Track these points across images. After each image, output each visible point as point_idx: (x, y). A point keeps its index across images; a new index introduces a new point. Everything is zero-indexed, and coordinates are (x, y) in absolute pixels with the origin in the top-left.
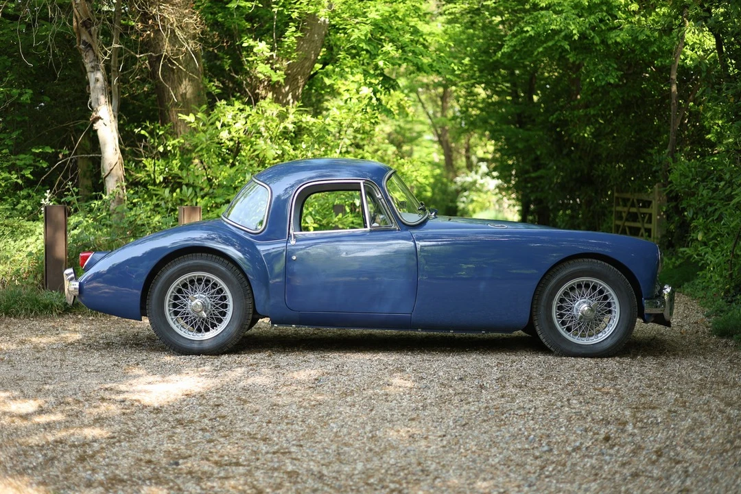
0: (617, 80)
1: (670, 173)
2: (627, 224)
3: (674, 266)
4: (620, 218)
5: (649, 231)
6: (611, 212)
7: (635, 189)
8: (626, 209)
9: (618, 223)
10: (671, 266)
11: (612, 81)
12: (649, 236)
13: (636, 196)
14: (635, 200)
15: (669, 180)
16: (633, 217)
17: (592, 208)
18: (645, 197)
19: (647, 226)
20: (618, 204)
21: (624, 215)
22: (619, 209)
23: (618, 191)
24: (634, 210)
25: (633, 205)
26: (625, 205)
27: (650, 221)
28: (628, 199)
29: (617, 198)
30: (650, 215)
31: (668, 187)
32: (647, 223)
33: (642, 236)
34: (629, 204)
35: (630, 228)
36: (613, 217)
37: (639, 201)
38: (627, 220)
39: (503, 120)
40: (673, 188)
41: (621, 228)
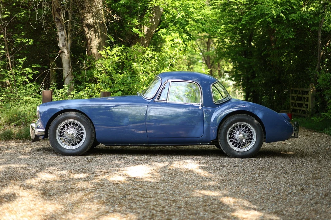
0: (293, 37)
1: (318, 79)
2: (297, 102)
3: (319, 121)
4: (294, 99)
5: (307, 105)
6: (289, 96)
7: (301, 86)
8: (296, 95)
9: (293, 101)
10: (318, 121)
11: (291, 37)
12: (307, 107)
13: (301, 89)
14: (301, 91)
15: (317, 82)
16: (300, 99)
17: (280, 95)
18: (305, 90)
19: (306, 103)
20: (292, 93)
21: (295, 98)
22: (293, 95)
23: (292, 87)
24: (300, 95)
25: (299, 93)
26: (296, 94)
27: (307, 101)
28: (297, 91)
29: (292, 90)
30: (308, 98)
31: (317, 85)
32: (306, 101)
33: (304, 107)
34: (298, 93)
35: (298, 104)
36: (290, 99)
37: (302, 91)
38: (297, 100)
39: (237, 53)
40: (319, 86)
41: (294, 103)
